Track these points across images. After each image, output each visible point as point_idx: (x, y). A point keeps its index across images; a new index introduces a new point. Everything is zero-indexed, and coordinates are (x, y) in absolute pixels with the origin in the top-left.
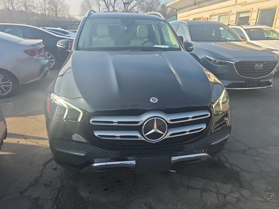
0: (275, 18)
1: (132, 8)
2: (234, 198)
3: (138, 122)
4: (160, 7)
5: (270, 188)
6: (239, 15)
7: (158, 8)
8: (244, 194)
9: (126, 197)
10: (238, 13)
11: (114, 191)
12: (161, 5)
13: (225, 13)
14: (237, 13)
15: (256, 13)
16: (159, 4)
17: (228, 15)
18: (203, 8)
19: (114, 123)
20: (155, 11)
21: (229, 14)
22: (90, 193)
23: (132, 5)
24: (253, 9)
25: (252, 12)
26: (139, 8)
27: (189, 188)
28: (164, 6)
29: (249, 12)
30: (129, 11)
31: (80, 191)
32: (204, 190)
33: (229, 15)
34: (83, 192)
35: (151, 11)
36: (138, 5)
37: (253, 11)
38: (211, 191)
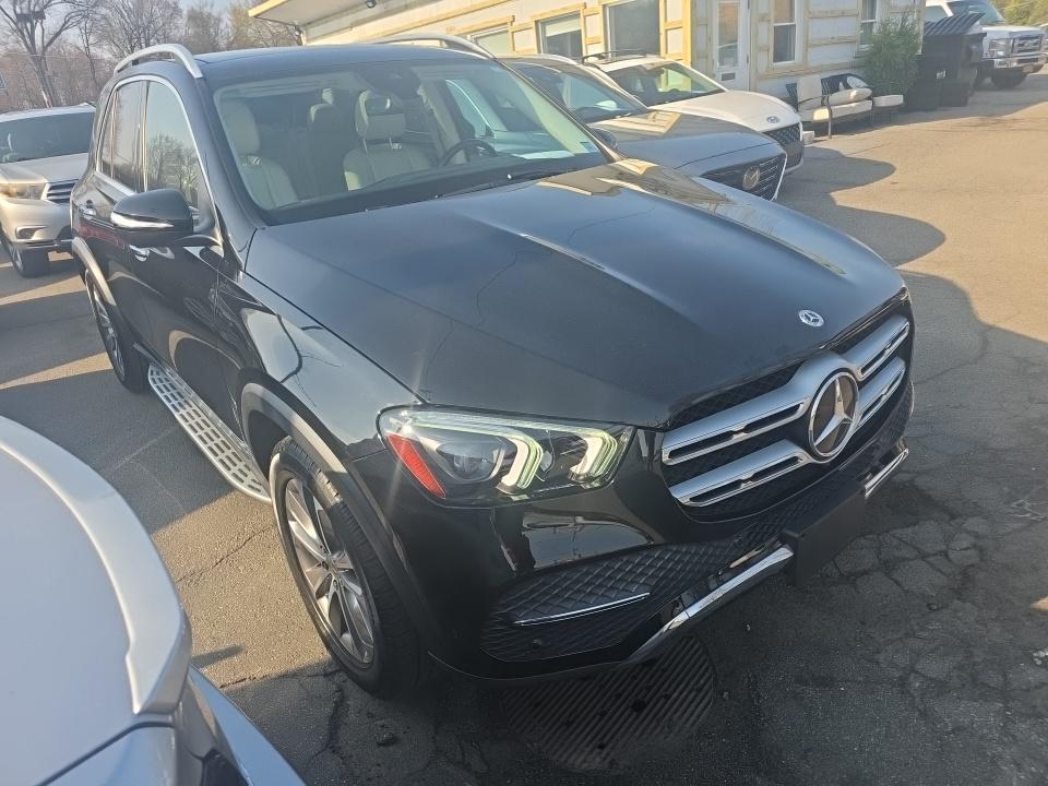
0: (662, 30)
1: (57, 34)
2: (966, 549)
3: (794, 409)
4: (182, 22)
5: (1006, 489)
6: (544, 31)
7: (177, 27)
8: (976, 530)
9: (726, 693)
10: (541, 24)
11: (667, 697)
12: (185, 12)
13: (499, 25)
14: (536, 22)
15: (599, 18)
16: (176, 10)
17: (507, 31)
18: (404, 14)
19: (735, 437)
20: (167, 40)
21: (510, 29)
22: (602, 747)
23: (52, 21)
24: (585, 4)
25: (585, 17)
26: (88, 33)
27: (851, 578)
28: (197, 18)
29: (575, 15)
30: (45, 48)
31: (562, 760)
32: (888, 567)
33: (510, 33)
34: (573, 757)
35: (148, 45)
36: (79, 22)
37: (587, 12)
38: (904, 559)
